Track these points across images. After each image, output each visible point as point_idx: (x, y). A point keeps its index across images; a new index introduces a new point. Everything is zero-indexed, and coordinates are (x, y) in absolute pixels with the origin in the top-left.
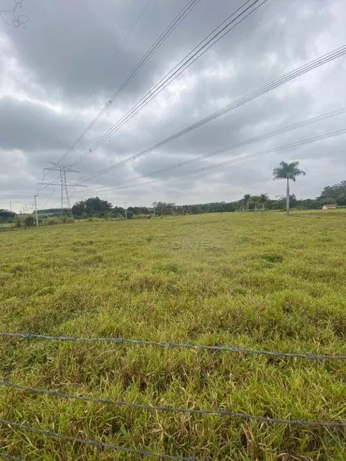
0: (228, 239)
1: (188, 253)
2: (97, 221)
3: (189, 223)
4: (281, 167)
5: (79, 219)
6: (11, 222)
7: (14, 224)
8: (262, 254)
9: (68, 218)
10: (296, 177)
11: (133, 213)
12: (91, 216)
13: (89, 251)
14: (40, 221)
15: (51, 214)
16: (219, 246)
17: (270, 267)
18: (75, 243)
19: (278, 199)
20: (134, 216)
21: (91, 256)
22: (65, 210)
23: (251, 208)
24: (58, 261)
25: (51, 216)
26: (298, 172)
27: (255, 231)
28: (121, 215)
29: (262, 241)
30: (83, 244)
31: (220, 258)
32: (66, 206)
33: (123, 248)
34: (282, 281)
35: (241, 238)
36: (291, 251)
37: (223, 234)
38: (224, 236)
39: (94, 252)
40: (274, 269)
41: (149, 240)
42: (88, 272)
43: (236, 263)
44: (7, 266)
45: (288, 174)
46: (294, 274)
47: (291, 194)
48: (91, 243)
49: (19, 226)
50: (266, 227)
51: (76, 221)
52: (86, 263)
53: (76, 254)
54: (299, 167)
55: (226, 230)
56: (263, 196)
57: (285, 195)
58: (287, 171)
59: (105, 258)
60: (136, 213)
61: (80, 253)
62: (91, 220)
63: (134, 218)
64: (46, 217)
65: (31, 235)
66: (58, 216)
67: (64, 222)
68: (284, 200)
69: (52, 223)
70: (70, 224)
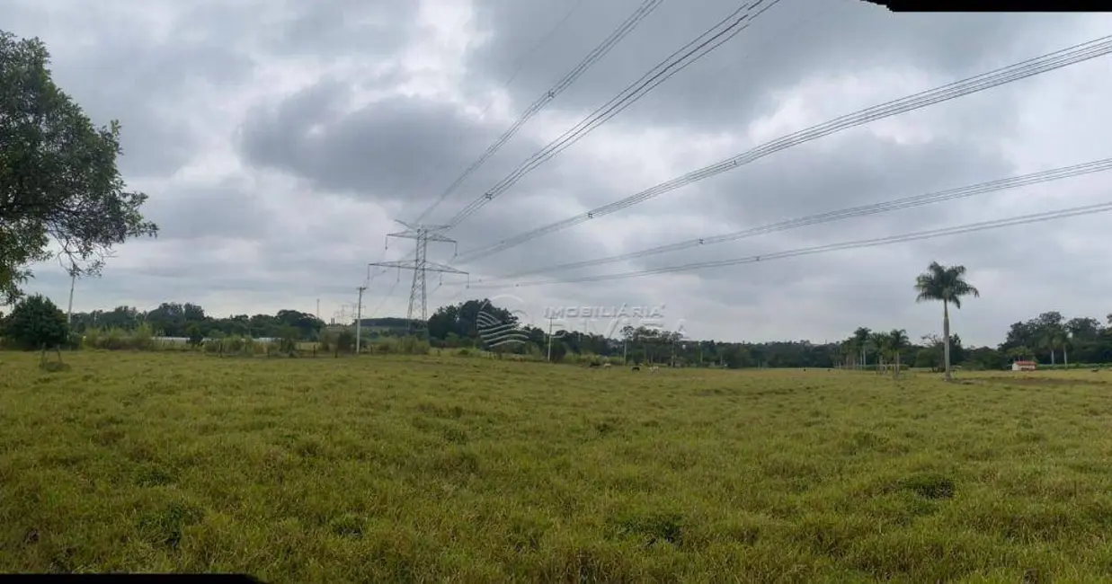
0: (822, 441)
1: (714, 479)
2: (479, 356)
3: (717, 392)
4: (932, 274)
5: (443, 346)
6: (315, 339)
7: (318, 345)
8: (908, 475)
9: (419, 344)
10: (962, 298)
11: (569, 347)
12: (469, 344)
13: (451, 436)
14: (363, 344)
15: (386, 329)
16: (800, 460)
17: (929, 511)
18: (422, 408)
19: (927, 343)
20: (569, 354)
21: (452, 449)
22: (416, 324)
23: (872, 361)
24: (383, 445)
25: (386, 334)
26: (964, 289)
27: (885, 419)
28: (535, 349)
29: (905, 442)
30: (439, 413)
31: (804, 496)
32: (417, 315)
33: (531, 444)
34: (960, 548)
35: (856, 436)
36: (968, 467)
37: (809, 425)
38: (812, 430)
39: (463, 439)
40: (938, 517)
41: (604, 429)
42: (440, 495)
43: (848, 509)
44: (293, 437)
45: (946, 291)
46: (983, 525)
47: (951, 334)
48: (458, 412)
49: (326, 349)
50: (906, 408)
51: (434, 351)
52: (440, 468)
53: (420, 436)
54: (967, 279)
55: (817, 414)
56: (897, 334)
57: (941, 336)
58: (944, 285)
59: (485, 463)
60: (576, 350)
61: (432, 436)
62: (464, 353)
63: (569, 362)
64: (375, 335)
65: (343, 373)
66: (400, 335)
67: (409, 350)
68: (940, 346)
69: (385, 349)
70: (419, 358)
